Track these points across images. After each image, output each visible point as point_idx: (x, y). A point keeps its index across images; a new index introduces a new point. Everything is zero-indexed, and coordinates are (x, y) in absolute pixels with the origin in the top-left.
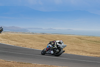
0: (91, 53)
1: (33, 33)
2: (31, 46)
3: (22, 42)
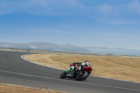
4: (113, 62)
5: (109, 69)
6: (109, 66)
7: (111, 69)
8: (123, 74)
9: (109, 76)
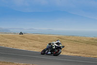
0: (71, 53)
1: (15, 33)
2: (12, 46)
3: (4, 42)
4: (27, 38)
5: (24, 43)
6: (24, 41)
7: (26, 43)
8: (34, 46)
9: (24, 48)
